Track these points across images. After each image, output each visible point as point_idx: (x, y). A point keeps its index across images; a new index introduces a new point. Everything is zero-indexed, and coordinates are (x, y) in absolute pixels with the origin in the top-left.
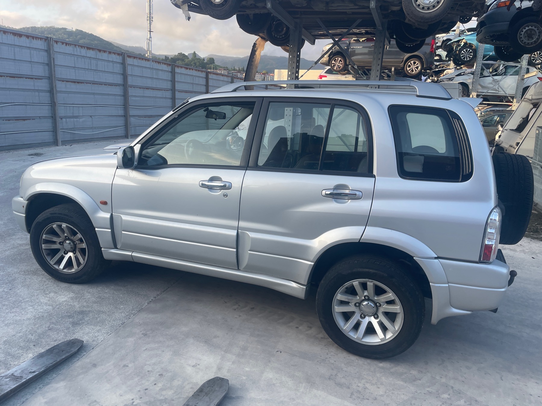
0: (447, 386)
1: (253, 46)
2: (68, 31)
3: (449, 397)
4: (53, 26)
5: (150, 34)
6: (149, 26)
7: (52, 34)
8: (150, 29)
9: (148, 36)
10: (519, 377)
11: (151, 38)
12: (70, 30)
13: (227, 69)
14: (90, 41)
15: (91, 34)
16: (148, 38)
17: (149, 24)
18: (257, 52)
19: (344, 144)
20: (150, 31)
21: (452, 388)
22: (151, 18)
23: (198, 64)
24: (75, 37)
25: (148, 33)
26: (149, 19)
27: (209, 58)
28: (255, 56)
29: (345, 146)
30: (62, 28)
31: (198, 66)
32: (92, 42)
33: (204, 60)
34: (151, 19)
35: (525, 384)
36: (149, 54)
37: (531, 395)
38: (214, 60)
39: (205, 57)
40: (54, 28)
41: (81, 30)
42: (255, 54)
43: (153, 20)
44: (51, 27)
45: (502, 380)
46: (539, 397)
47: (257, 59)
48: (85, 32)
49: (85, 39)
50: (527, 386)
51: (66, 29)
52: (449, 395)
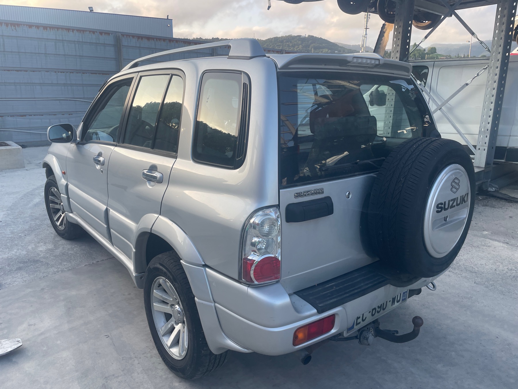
1: (381, 28)
2: (302, 38)
4: (290, 35)
5: (366, 31)
6: (366, 23)
7: (289, 42)
8: (367, 26)
9: (364, 33)
11: (367, 34)
12: (304, 37)
13: (449, 58)
14: (318, 45)
15: (320, 38)
16: (364, 35)
17: (366, 22)
18: (385, 33)
19: (457, 133)
20: (366, 29)
22: (369, 15)
23: (417, 55)
24: (307, 43)
25: (364, 30)
26: (366, 17)
27: (431, 48)
28: (383, 38)
29: (459, 135)
30: (298, 35)
31: (417, 57)
32: (321, 45)
33: (425, 50)
34: (368, 17)
36: (363, 50)
38: (436, 49)
39: (426, 48)
40: (291, 37)
41: (312, 35)
42: (384, 36)
43: (370, 17)
44: (289, 36)
47: (385, 41)
48: (315, 37)
49: (315, 43)
51: (300, 36)
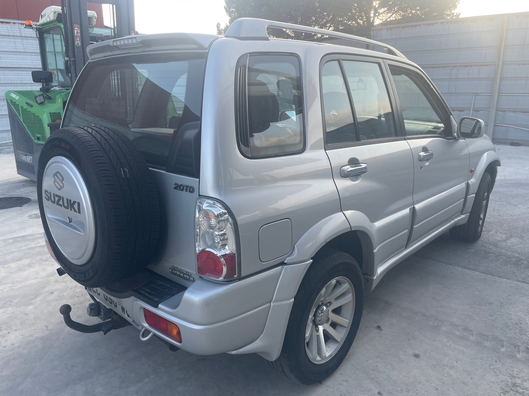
0: (82, 295)
3: (76, 291)
10: (31, 338)
21: (78, 297)
35: (24, 336)
37: (16, 330)
45: (45, 326)
46: (9, 333)
50: (22, 336)
52: (77, 292)
